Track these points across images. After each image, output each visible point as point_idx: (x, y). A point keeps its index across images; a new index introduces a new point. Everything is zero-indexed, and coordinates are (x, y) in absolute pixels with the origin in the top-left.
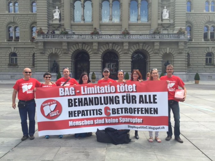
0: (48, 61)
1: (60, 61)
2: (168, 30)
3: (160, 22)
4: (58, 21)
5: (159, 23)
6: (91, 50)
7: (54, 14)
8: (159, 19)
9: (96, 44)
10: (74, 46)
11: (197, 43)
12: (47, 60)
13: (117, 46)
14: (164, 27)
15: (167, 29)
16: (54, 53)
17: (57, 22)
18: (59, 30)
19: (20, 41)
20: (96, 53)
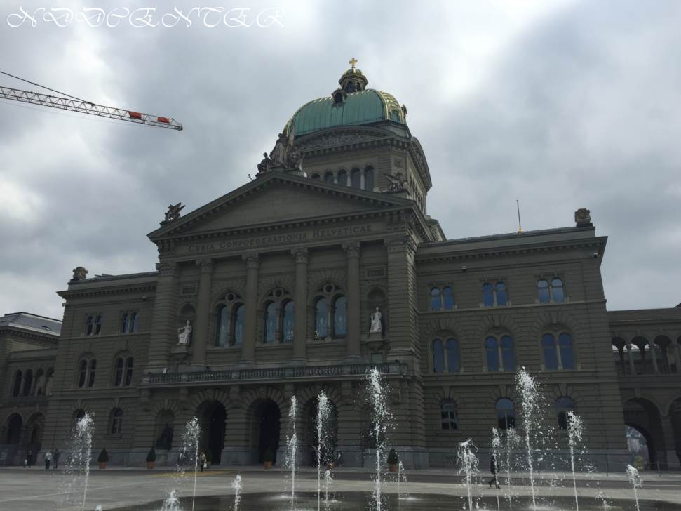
0: (155, 425)
1: (175, 424)
2: (381, 353)
3: (364, 338)
4: (184, 347)
5: (363, 340)
6: (228, 401)
7: (180, 336)
8: (362, 333)
9: (236, 390)
10: (201, 394)
11: (471, 378)
12: (153, 423)
13: (274, 391)
14: (372, 349)
15: (380, 351)
16: (166, 409)
17: (183, 350)
18: (185, 364)
19: (131, 386)
20: (238, 408)
